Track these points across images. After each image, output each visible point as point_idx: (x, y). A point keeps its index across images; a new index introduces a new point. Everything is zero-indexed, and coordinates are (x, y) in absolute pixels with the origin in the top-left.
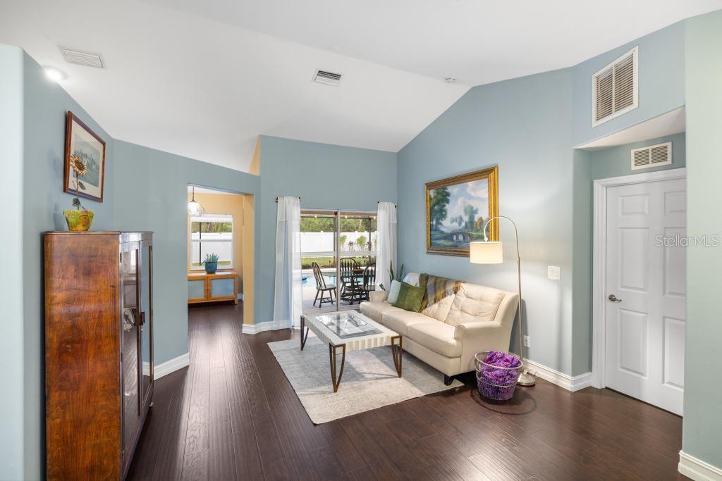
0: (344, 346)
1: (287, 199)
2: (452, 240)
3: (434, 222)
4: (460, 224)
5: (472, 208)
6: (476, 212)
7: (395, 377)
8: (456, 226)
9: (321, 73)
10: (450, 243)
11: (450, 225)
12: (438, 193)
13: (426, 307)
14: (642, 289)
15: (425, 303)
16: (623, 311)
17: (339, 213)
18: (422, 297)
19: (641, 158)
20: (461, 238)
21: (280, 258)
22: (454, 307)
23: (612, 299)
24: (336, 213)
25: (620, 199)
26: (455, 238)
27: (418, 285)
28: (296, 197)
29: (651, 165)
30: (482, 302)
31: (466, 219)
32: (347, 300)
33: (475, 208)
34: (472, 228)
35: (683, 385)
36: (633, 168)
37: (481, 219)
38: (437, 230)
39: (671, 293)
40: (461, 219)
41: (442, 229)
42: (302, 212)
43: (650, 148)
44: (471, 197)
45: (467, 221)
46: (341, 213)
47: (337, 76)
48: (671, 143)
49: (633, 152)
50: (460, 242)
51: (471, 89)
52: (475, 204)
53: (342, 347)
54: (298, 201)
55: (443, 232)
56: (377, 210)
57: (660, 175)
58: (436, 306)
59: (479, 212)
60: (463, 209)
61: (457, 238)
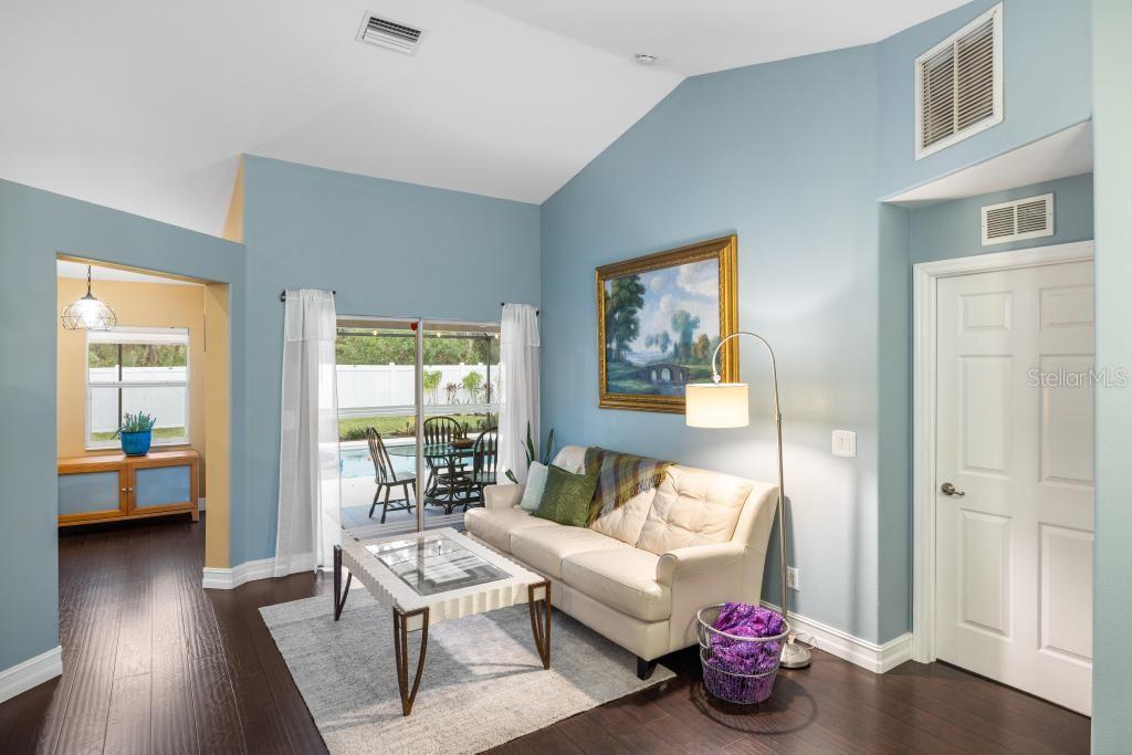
0: (425, 612)
1: (305, 294)
2: (649, 380)
3: (614, 345)
4: (664, 348)
5: (687, 316)
6: (694, 324)
7: (537, 668)
8: (655, 352)
9: (375, 23)
10: (645, 386)
11: (644, 349)
12: (621, 287)
13: (598, 515)
14: (999, 472)
15: (596, 508)
16: (969, 515)
17: (420, 326)
18: (590, 497)
19: (1000, 223)
20: (666, 375)
21: (289, 421)
22: (653, 515)
23: (948, 490)
24: (414, 326)
25: (961, 299)
26: (654, 375)
27: (583, 472)
28: (327, 291)
29: (1016, 237)
30: (708, 504)
31: (676, 337)
32: (439, 503)
33: (692, 318)
34: (688, 356)
35: (1091, 656)
36: (986, 241)
37: (704, 339)
38: (620, 360)
39: (1052, 478)
40: (666, 338)
41: (629, 358)
42: (339, 323)
43: (1015, 204)
44: (684, 296)
45: (678, 342)
46: (425, 327)
47: (412, 34)
48: (1051, 195)
49: (984, 210)
50: (664, 383)
51: (685, 81)
52: (693, 309)
53: (421, 616)
54: (331, 299)
55: (630, 365)
56: (500, 323)
57: (1033, 255)
58: (619, 512)
59: (701, 324)
60: (670, 317)
61: (659, 376)
